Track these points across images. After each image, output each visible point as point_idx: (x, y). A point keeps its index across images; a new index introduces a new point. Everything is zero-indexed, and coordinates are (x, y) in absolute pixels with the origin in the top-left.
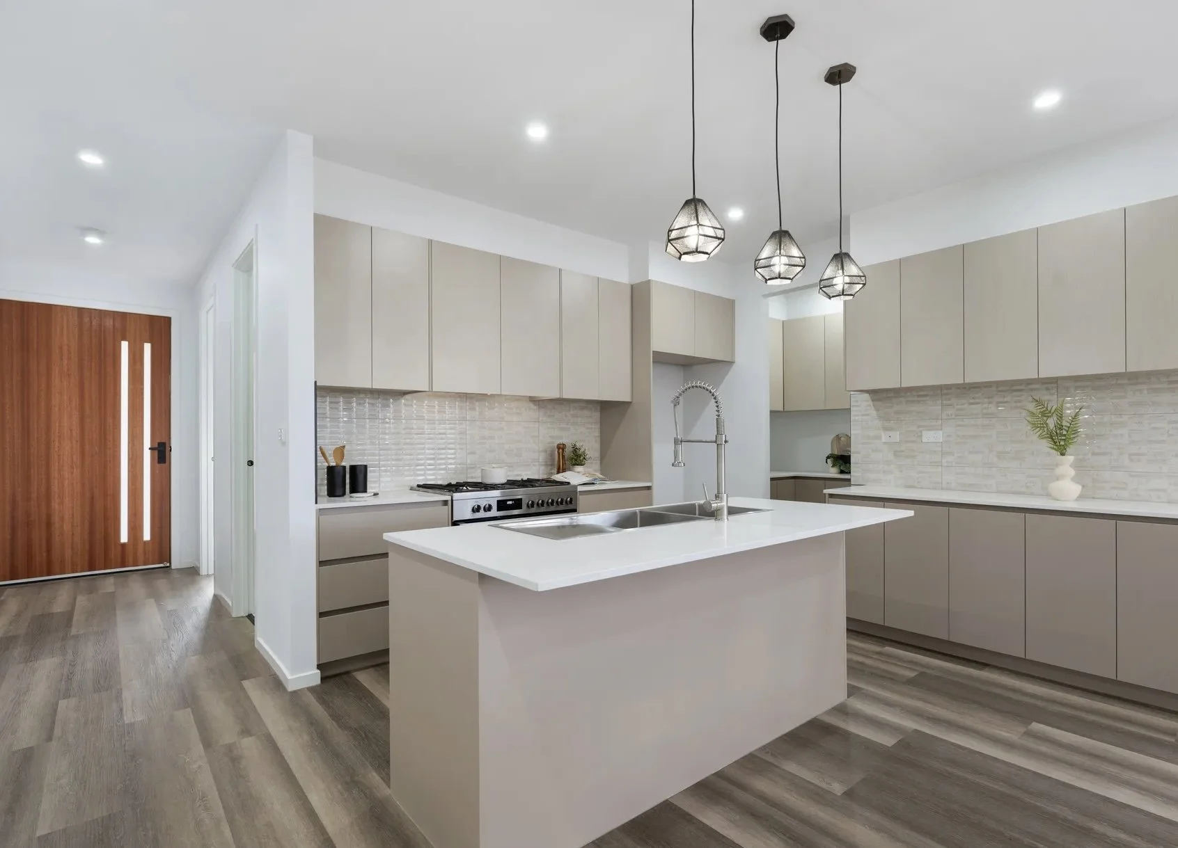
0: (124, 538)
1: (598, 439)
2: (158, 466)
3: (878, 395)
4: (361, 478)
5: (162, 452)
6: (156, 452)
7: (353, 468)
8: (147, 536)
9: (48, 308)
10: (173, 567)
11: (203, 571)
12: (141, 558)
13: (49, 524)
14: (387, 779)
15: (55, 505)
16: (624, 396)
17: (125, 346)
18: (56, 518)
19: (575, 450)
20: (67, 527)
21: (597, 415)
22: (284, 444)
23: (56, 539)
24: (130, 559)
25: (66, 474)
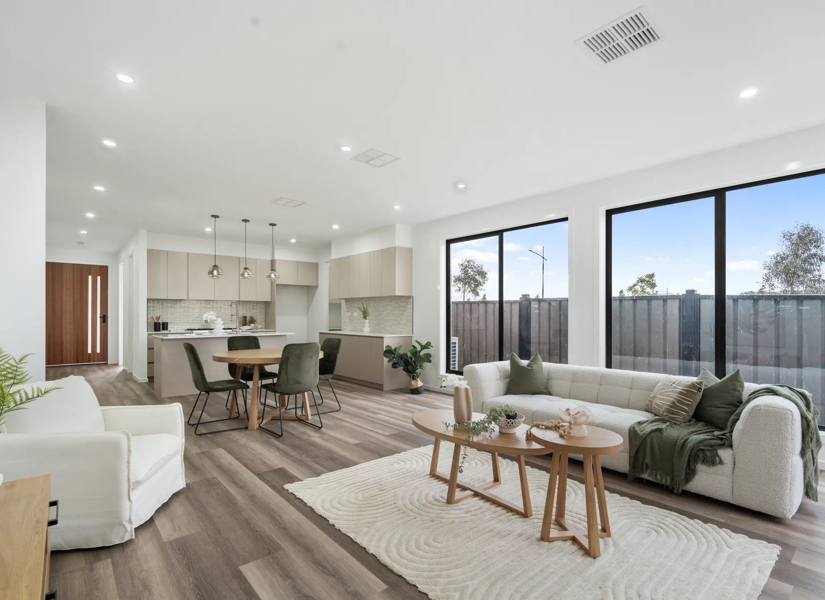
0: (90, 351)
1: (264, 314)
2: (102, 324)
3: (347, 300)
4: (165, 326)
5: (104, 319)
6: (102, 319)
7: (163, 323)
8: (98, 351)
9: (62, 264)
10: (109, 363)
11: (120, 364)
12: (96, 359)
13: (62, 344)
14: (153, 389)
15: (64, 338)
16: (269, 300)
17: (90, 277)
18: (64, 343)
19: (252, 317)
20: (68, 346)
21: (264, 306)
22: (138, 315)
23: (64, 350)
24: (92, 359)
25: (68, 327)
